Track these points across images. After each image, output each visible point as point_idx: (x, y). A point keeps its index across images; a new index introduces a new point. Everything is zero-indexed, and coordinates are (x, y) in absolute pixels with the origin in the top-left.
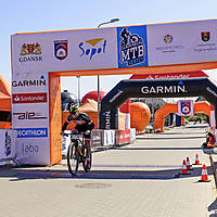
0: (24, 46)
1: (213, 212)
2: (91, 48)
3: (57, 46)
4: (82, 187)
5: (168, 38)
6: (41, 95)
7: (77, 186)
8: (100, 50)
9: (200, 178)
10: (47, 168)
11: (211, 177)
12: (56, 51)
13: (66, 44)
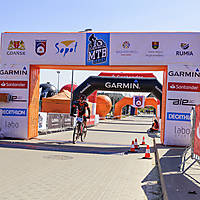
0: (11, 42)
1: (145, 183)
2: (65, 47)
3: (38, 44)
4: (49, 158)
5: (126, 44)
6: (23, 82)
7: (44, 157)
9: (144, 155)
11: (152, 155)
13: (45, 43)
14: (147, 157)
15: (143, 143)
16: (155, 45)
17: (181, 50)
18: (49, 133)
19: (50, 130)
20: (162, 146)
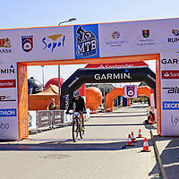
1: (152, 176)
2: (52, 42)
4: (45, 157)
5: (116, 34)
6: (10, 81)
7: (41, 157)
8: (60, 44)
9: (142, 149)
10: (16, 142)
11: (151, 148)
12: (23, 44)
13: (31, 39)
14: (146, 150)
15: (140, 136)
16: (146, 34)
17: (174, 37)
18: (39, 131)
19: (40, 129)
20: (160, 137)
